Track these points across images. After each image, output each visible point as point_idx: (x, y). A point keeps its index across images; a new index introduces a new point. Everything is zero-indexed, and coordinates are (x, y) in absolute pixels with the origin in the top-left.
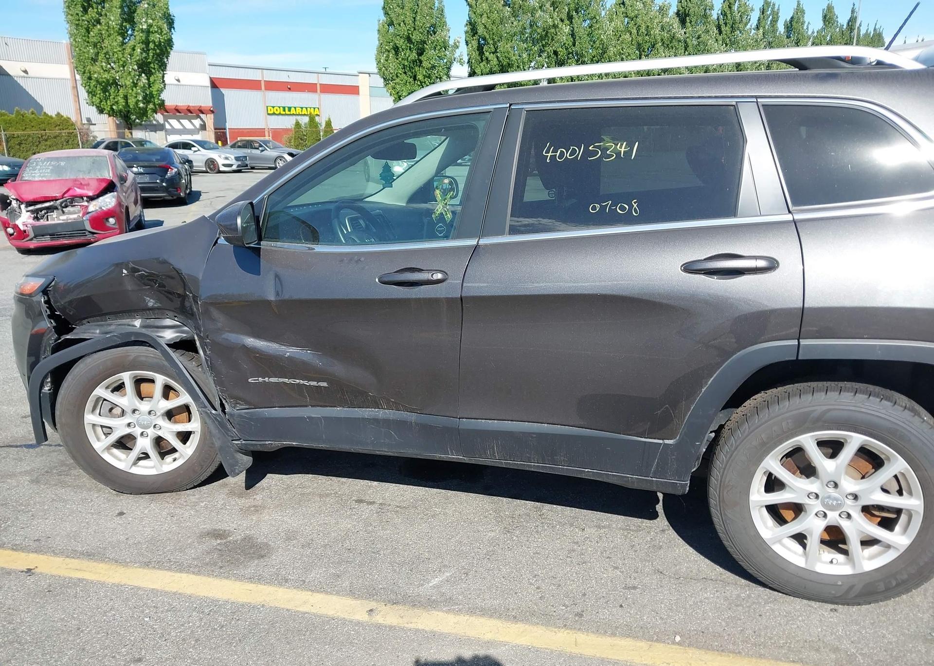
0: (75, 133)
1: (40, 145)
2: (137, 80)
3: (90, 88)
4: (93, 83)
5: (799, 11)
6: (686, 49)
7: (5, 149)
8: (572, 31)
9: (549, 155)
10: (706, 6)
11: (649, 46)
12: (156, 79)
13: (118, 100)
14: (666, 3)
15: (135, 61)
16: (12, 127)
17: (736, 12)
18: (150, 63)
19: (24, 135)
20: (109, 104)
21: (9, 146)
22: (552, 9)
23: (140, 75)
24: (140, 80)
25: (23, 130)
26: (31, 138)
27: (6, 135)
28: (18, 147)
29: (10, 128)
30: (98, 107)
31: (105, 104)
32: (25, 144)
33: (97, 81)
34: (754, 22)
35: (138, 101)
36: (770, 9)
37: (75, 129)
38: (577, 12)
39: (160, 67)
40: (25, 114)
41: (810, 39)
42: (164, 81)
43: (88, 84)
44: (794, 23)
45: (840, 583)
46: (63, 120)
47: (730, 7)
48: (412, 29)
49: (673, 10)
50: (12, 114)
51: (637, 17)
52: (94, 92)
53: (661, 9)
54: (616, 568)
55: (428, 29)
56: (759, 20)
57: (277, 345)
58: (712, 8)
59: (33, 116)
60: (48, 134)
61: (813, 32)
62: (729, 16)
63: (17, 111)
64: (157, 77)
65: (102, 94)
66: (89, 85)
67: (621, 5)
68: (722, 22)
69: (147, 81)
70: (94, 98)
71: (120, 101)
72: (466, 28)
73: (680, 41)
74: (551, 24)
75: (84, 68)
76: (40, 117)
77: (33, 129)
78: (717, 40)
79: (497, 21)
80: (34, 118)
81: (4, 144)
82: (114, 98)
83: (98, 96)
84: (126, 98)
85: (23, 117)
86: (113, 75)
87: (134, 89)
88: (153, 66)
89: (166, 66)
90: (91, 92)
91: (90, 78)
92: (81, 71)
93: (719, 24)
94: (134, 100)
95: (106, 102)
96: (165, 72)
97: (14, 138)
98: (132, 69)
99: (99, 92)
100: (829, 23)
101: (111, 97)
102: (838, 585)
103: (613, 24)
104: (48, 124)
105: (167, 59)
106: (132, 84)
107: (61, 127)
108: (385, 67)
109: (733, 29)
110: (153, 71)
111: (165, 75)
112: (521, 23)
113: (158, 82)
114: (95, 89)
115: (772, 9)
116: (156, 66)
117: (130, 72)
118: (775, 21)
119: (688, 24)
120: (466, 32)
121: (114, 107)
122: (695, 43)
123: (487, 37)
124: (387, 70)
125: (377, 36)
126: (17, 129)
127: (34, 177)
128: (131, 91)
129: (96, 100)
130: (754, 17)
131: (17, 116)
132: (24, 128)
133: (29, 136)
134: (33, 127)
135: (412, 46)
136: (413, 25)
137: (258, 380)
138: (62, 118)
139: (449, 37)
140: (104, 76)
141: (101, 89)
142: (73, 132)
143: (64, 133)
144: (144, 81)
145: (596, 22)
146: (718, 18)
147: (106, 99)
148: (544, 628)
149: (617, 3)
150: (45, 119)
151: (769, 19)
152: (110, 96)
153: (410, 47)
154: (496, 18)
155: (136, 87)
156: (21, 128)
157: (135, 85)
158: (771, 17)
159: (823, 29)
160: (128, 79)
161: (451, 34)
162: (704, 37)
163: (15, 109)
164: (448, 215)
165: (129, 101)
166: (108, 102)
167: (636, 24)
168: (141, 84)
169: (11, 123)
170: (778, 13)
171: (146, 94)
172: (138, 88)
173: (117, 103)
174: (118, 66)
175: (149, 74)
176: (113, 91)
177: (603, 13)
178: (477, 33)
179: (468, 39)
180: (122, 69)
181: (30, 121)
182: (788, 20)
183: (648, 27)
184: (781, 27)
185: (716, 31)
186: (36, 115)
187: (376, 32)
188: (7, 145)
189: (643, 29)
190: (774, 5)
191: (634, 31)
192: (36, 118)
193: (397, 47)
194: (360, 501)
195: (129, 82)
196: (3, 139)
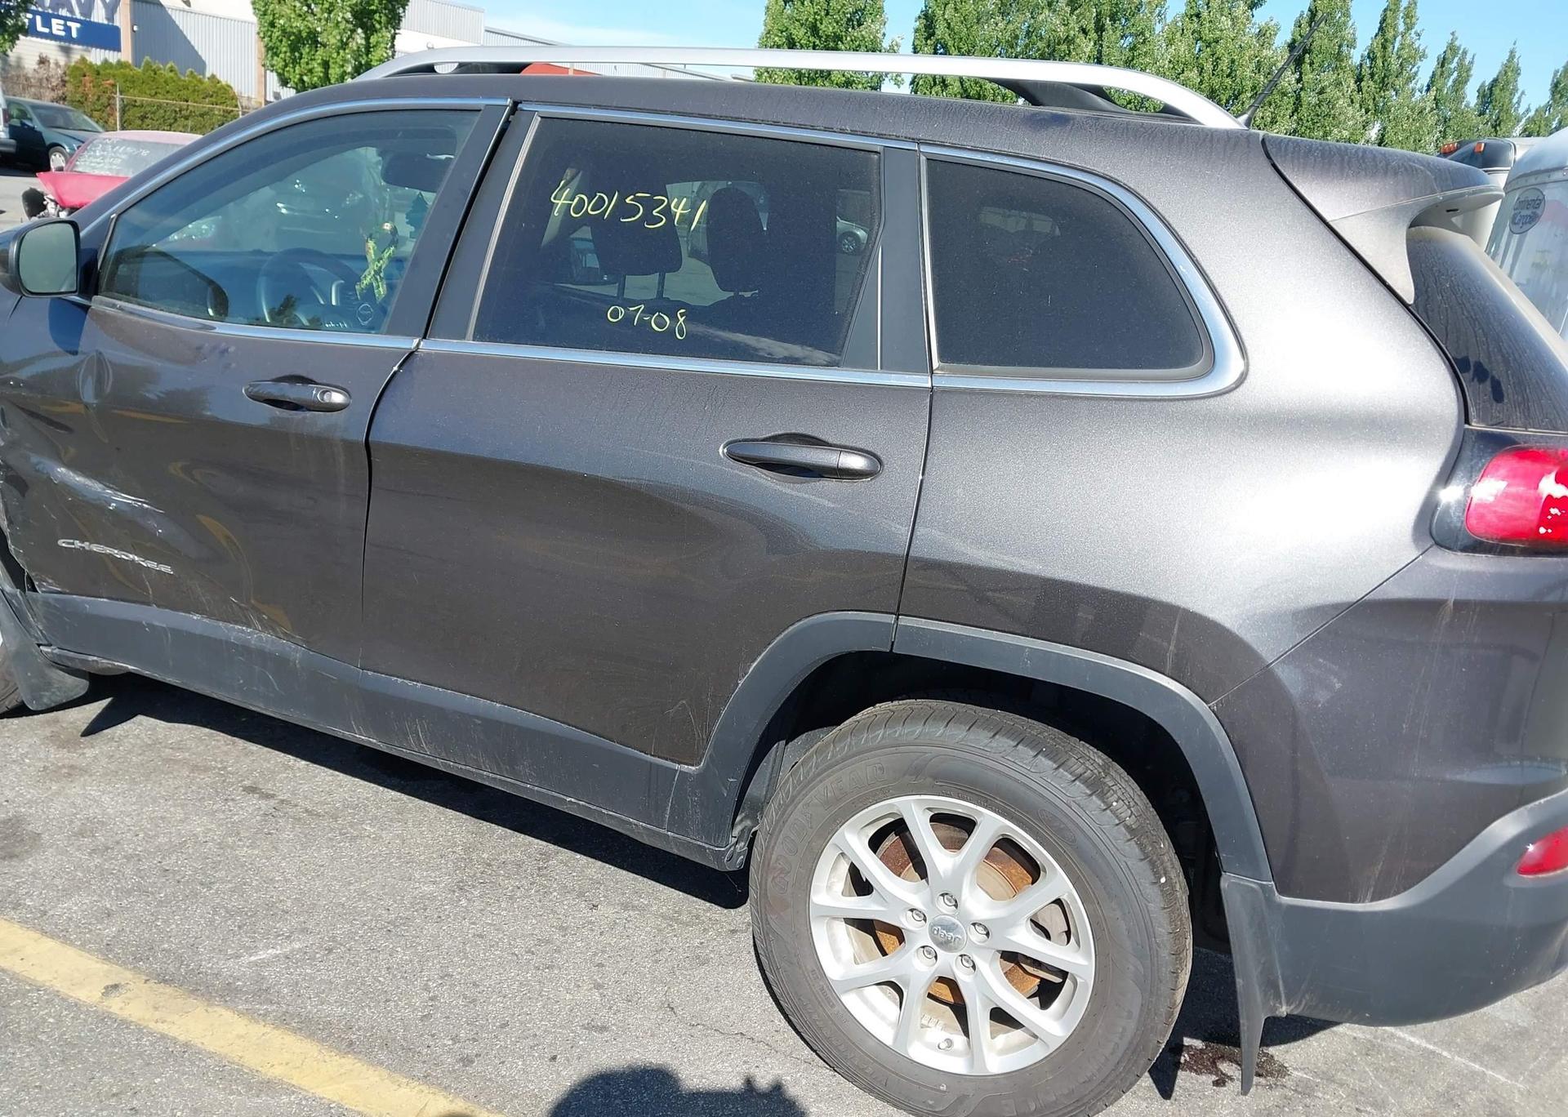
0: (235, 112)
1: (175, 125)
2: (348, 39)
3: (271, 41)
4: (277, 33)
5: (1510, 72)
6: (1295, 110)
7: (118, 123)
8: (1100, 52)
9: (560, 202)
10: (1343, 39)
11: (1230, 97)
12: (381, 40)
13: (314, 68)
14: (1273, 23)
15: (350, 6)
16: (134, 88)
17: (1394, 56)
18: (375, 12)
19: (151, 105)
20: (297, 72)
21: (124, 120)
22: (1068, 9)
23: (353, 31)
24: (354, 39)
25: (152, 96)
26: (162, 111)
27: (122, 100)
28: (140, 122)
29: (131, 90)
30: (279, 75)
31: (292, 70)
32: (152, 119)
33: (284, 31)
34: (1423, 79)
35: (345, 73)
36: (1456, 59)
37: (236, 106)
38: (1113, 18)
39: (389, 22)
40: (160, 69)
41: (1519, 121)
42: (393, 46)
43: (269, 33)
44: (1497, 91)
45: (943, 1088)
46: (220, 89)
47: (1384, 47)
48: (823, 13)
49: (1283, 38)
50: (140, 68)
51: (1217, 42)
52: (277, 48)
53: (1261, 34)
54: (598, 986)
55: (849, 16)
56: (1434, 75)
57: (101, 485)
58: (1352, 45)
59: (172, 74)
60: (190, 108)
61: (1528, 110)
62: (1379, 62)
63: (148, 64)
64: (383, 37)
65: (288, 54)
66: (270, 36)
67: (1194, 18)
68: (1366, 71)
69: (363, 42)
70: (275, 58)
71: (316, 70)
72: (918, 23)
73: (1284, 94)
74: (1063, 35)
75: (264, 6)
76: (183, 78)
77: (169, 96)
78: (1352, 102)
79: (972, 19)
80: (172, 78)
81: (118, 114)
82: (307, 64)
83: (282, 55)
84: (326, 65)
85: (155, 74)
86: (310, 25)
87: (341, 52)
88: (378, 18)
89: (400, 20)
90: (271, 49)
91: (272, 24)
92: (259, 10)
93: (1360, 73)
94: (338, 71)
95: (294, 67)
96: (397, 31)
97: (135, 106)
98: (343, 18)
99: (284, 49)
100: (1561, 98)
101: (302, 61)
102: (939, 1091)
103: (1172, 50)
104: (194, 91)
105: (404, 8)
106: (339, 44)
107: (213, 99)
108: (768, 72)
109: (1383, 85)
110: (378, 26)
111: (397, 36)
112: (1011, 27)
113: (382, 45)
114: (279, 43)
115: (1462, 59)
116: (384, 19)
117: (338, 22)
118: (1461, 82)
119: (1306, 67)
120: (917, 31)
121: (305, 78)
122: (1314, 101)
123: (950, 43)
124: (770, 77)
125: (764, 18)
126: (142, 93)
127: (94, 168)
128: (335, 55)
129: (278, 62)
130: (1425, 70)
131: (146, 70)
132: (153, 92)
133: (160, 106)
134: (168, 92)
135: (818, 42)
136: (825, 6)
137: (73, 544)
138: (218, 85)
139: (884, 35)
140: (294, 25)
141: (289, 46)
142: (232, 111)
143: (218, 109)
144: (359, 41)
145: (1144, 42)
146: (1361, 65)
147: (295, 62)
148: (385, 1073)
149: (1188, 14)
150: (190, 82)
151: (1452, 78)
152: (301, 58)
153: (814, 43)
154: (970, 12)
155: (345, 49)
156: (148, 92)
157: (344, 45)
158: (1455, 74)
159: (1548, 106)
160: (334, 33)
161: (887, 29)
162: (1331, 92)
163: (145, 60)
164: (381, 289)
165: (330, 72)
166: (297, 67)
167: (1213, 55)
168: (353, 45)
169: (134, 82)
170: (1469, 70)
171: (360, 63)
172: (347, 51)
173: (311, 71)
174: (321, 9)
175: (369, 30)
176: (307, 50)
177: (1158, 28)
178: (933, 34)
179: (917, 42)
180: (326, 15)
181: (165, 82)
182: (1487, 84)
183: (1233, 61)
184: (1471, 96)
185: (1353, 86)
186: (176, 74)
187: (763, 10)
188: (121, 118)
189: (1224, 65)
190: (1465, 53)
191: (1208, 67)
192: (175, 79)
193: (793, 39)
194: (251, 790)
195: (333, 40)
196: (118, 107)
